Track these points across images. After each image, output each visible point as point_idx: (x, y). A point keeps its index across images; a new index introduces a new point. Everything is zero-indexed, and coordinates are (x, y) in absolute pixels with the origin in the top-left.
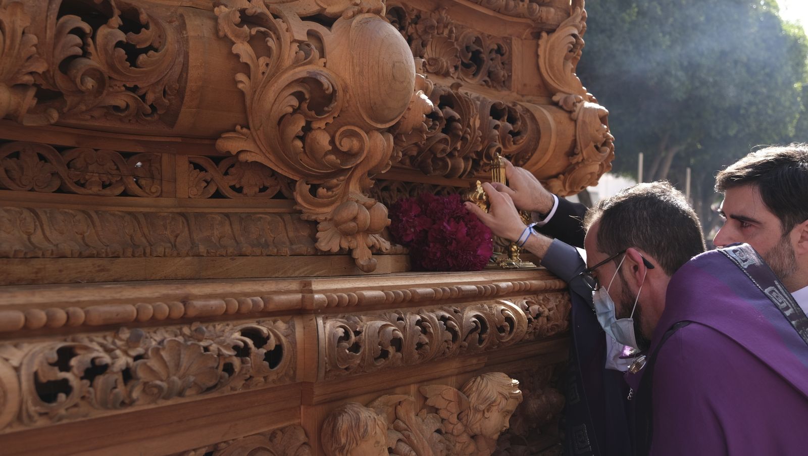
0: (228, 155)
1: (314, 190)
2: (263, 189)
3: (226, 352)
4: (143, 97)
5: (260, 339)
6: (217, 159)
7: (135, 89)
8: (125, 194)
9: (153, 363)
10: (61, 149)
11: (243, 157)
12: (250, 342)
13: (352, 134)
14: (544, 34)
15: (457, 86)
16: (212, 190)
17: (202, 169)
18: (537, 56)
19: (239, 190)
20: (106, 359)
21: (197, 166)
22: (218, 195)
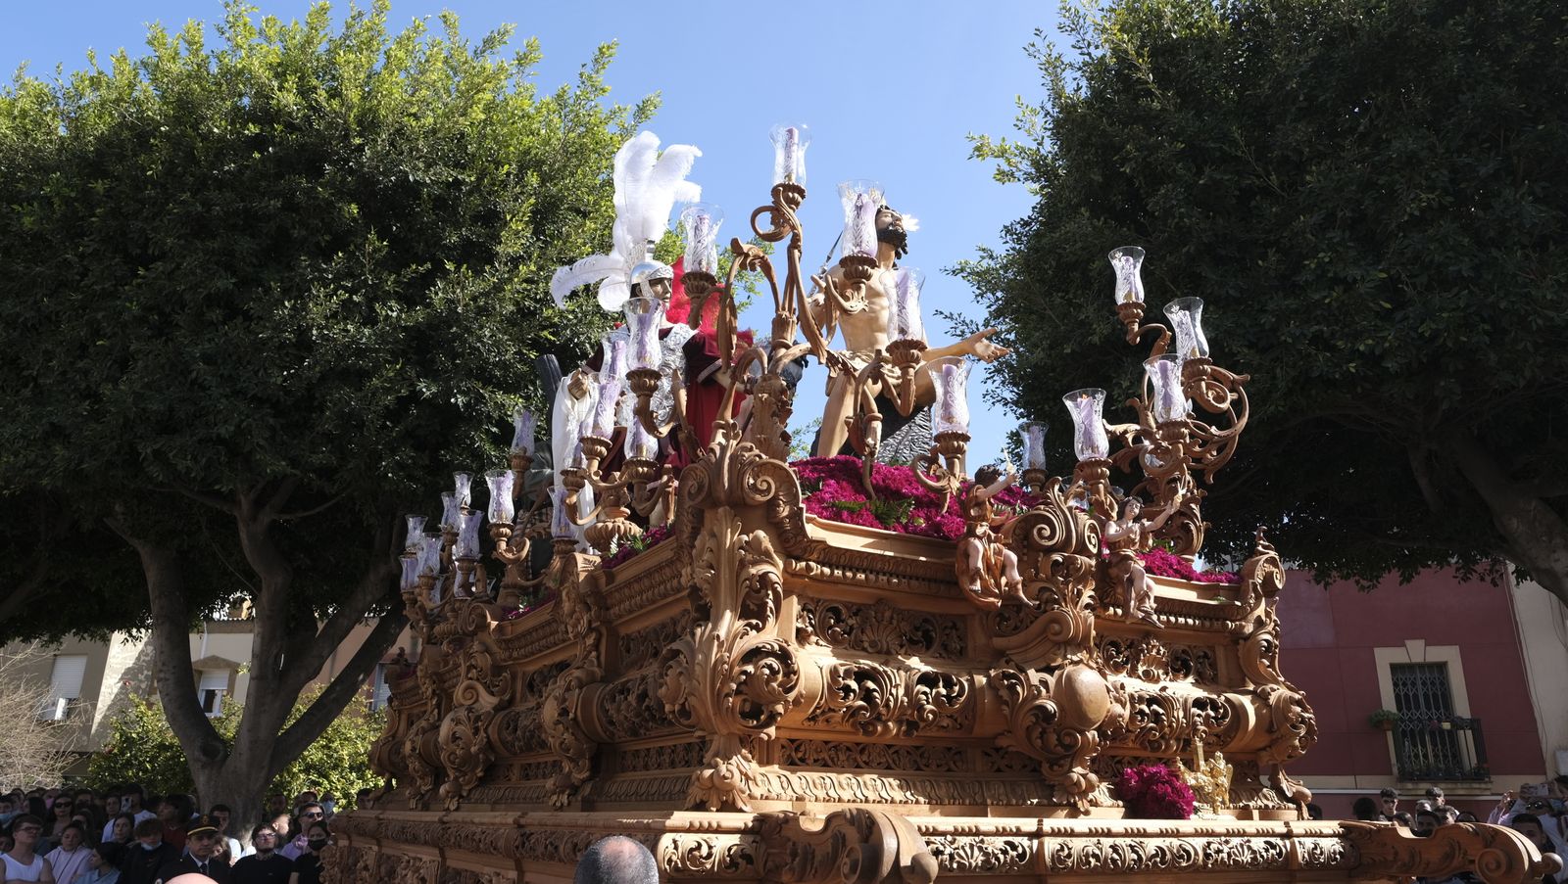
0: (1001, 748)
1: (1051, 767)
2: (1025, 766)
3: (996, 852)
4: (956, 720)
5: (1014, 847)
6: (997, 750)
7: (951, 717)
8: (949, 770)
9: (962, 852)
10: (917, 748)
11: (1010, 749)
12: (1009, 848)
13: (1070, 735)
14: (1241, 642)
15: (1164, 689)
16: (996, 768)
17: (989, 755)
18: (1238, 658)
19: (1011, 767)
20: (942, 848)
21: (987, 754)
22: (999, 770)
